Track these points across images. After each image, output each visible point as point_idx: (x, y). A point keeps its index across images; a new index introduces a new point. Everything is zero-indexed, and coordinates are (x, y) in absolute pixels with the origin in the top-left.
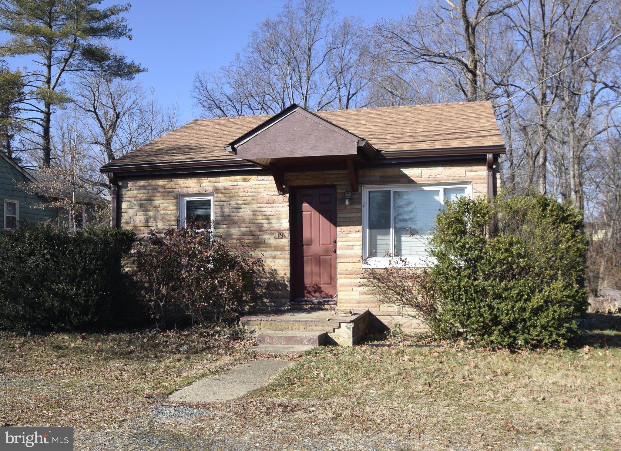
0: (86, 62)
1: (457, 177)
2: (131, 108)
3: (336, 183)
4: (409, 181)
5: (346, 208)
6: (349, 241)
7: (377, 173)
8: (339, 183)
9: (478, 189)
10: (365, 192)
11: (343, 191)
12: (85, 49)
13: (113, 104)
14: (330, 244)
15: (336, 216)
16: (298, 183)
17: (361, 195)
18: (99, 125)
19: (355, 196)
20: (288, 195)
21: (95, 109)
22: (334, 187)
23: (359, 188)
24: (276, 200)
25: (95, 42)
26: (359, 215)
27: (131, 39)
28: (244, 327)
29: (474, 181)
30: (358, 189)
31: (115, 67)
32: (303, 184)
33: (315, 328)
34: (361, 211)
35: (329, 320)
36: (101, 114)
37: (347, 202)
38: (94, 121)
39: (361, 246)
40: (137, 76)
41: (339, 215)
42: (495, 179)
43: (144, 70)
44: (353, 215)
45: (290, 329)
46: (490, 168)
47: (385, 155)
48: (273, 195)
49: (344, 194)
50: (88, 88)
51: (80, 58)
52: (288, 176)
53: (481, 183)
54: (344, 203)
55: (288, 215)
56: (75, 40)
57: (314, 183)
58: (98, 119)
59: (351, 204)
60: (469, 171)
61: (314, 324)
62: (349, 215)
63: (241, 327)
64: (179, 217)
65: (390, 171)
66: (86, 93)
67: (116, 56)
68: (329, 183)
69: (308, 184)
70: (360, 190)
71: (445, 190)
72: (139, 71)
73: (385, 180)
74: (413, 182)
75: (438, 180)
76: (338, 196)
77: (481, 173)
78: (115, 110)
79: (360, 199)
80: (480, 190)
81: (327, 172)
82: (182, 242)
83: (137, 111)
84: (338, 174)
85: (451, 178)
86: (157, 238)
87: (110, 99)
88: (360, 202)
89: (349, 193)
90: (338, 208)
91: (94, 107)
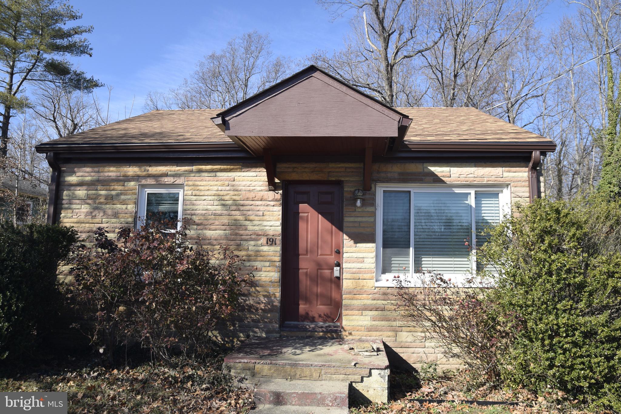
0: (47, 74)
1: (493, 178)
2: (88, 121)
3: (343, 179)
4: (437, 180)
5: (355, 211)
6: (359, 252)
7: (396, 169)
8: (347, 179)
9: (518, 194)
10: (380, 191)
11: (353, 190)
12: (48, 63)
13: (72, 116)
14: (331, 255)
15: (343, 219)
16: (295, 177)
17: (374, 194)
18: (57, 133)
19: (367, 196)
20: (281, 192)
21: (55, 119)
22: (339, 183)
23: (373, 186)
24: (265, 197)
25: (58, 57)
26: (372, 219)
27: (91, 56)
28: (230, 371)
29: (512, 184)
30: (371, 188)
31: (75, 81)
32: (301, 179)
33: (334, 376)
34: (374, 214)
35: (355, 365)
36: (60, 124)
37: (359, 203)
38: (53, 129)
39: (374, 259)
40: (95, 90)
41: (346, 219)
42: (539, 182)
43: (102, 86)
44: (364, 219)
45: (298, 376)
46: (534, 168)
47: (410, 146)
48: (262, 191)
49: (354, 193)
50: (49, 99)
51: (42, 70)
52: (281, 167)
53: (521, 187)
54: (354, 204)
55: (280, 217)
56: (39, 53)
57: (314, 177)
58: (57, 127)
59: (363, 205)
60: (507, 172)
61: (332, 370)
62: (359, 219)
63: (225, 372)
64: (136, 212)
65: (413, 168)
66: (47, 104)
67: (76, 71)
68: (334, 179)
69: (307, 178)
70: (373, 189)
71: (476, 193)
72: (96, 85)
73: (405, 178)
74: (443, 182)
75: (470, 180)
76: (345, 195)
77: (521, 174)
78: (73, 121)
79: (374, 199)
80: (520, 194)
81: (332, 165)
82: (145, 247)
83: (93, 124)
84: (346, 168)
85: (486, 179)
86: (106, 239)
87: (69, 112)
88: (373, 203)
89: (360, 191)
90: (345, 209)
91: (54, 117)
